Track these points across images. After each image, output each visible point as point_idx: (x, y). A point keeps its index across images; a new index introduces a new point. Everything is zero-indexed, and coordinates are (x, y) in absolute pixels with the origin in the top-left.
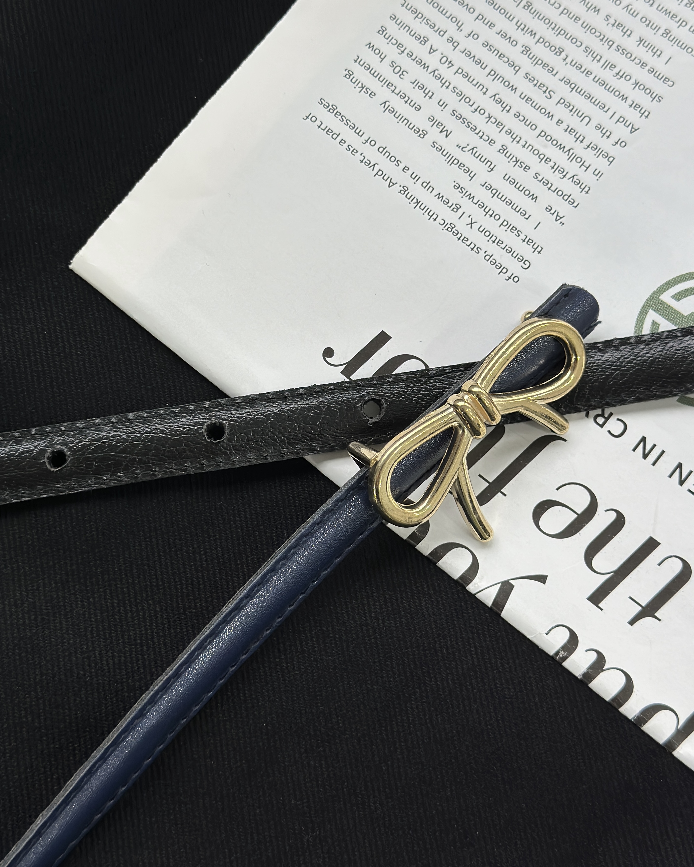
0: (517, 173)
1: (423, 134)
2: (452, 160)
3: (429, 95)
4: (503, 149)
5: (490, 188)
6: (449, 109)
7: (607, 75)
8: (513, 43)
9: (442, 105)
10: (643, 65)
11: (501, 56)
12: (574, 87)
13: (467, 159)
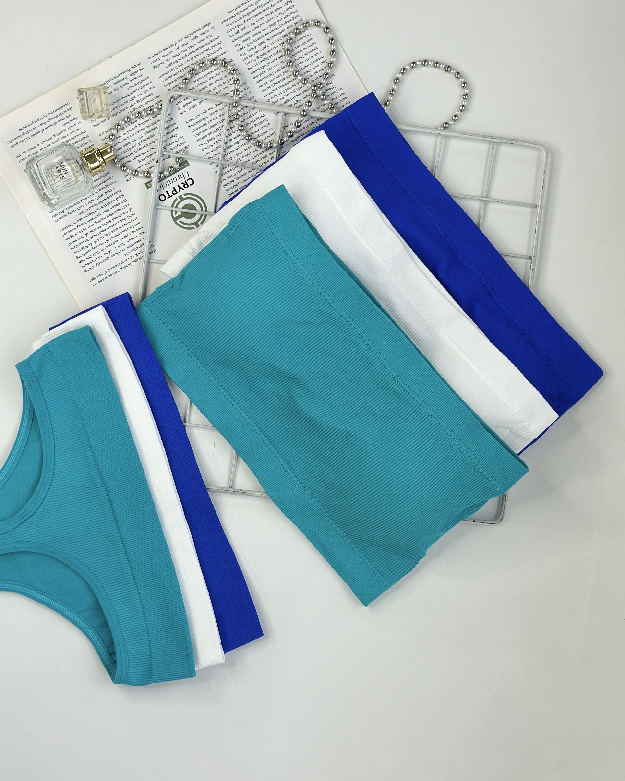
0: (128, 238)
1: (108, 258)
2: (118, 253)
3: (99, 252)
4: (120, 239)
5: (129, 247)
6: (104, 248)
7: (111, 205)
8: (93, 225)
9: (102, 250)
10: (112, 195)
11: (95, 230)
12: (111, 215)
13: (119, 249)
